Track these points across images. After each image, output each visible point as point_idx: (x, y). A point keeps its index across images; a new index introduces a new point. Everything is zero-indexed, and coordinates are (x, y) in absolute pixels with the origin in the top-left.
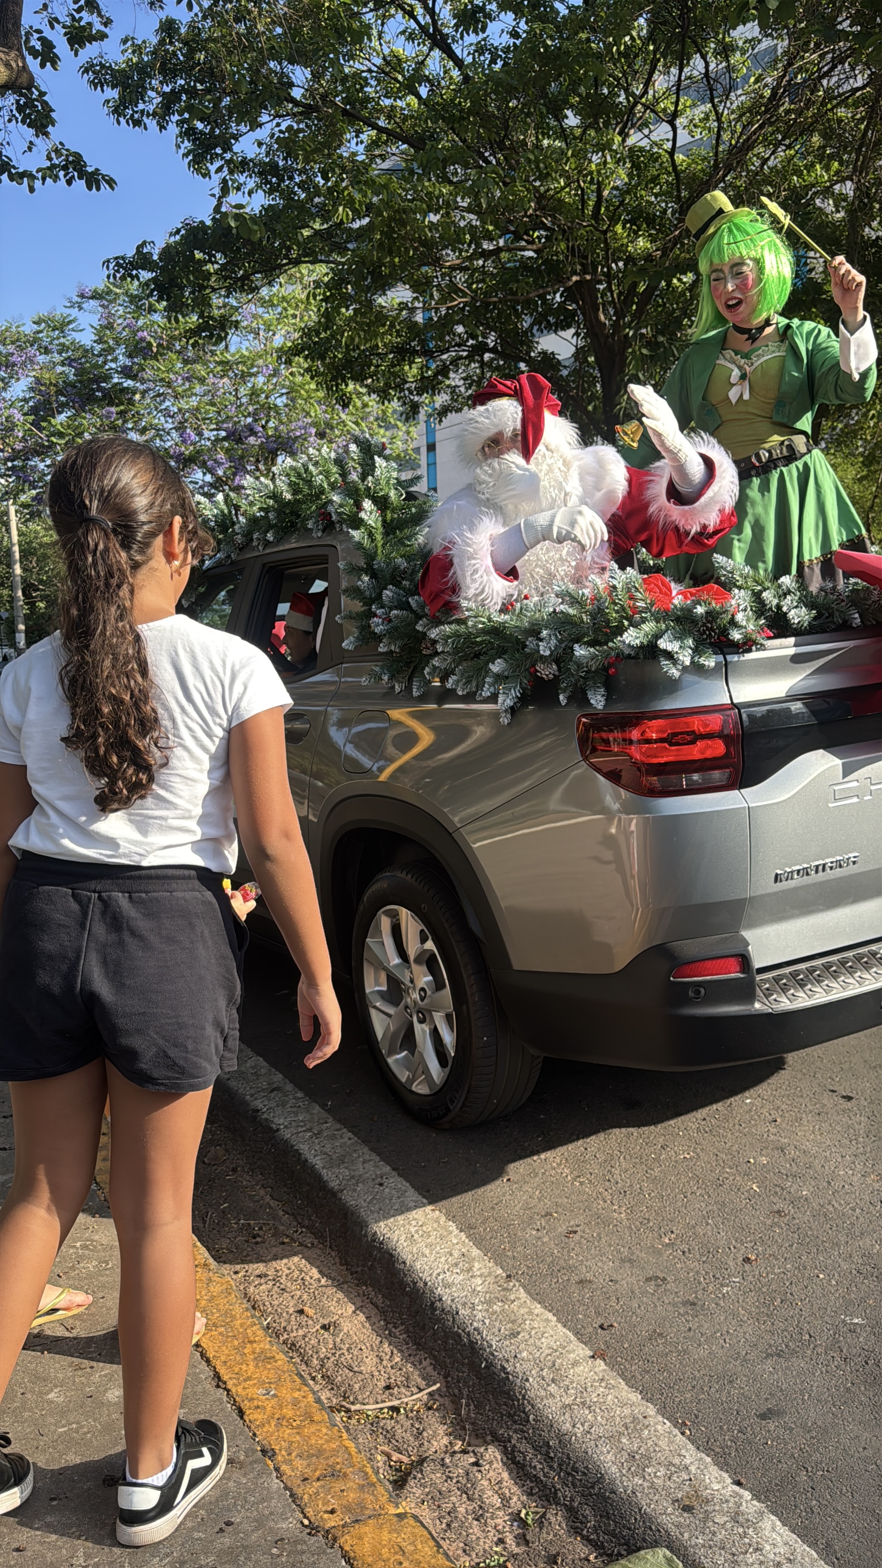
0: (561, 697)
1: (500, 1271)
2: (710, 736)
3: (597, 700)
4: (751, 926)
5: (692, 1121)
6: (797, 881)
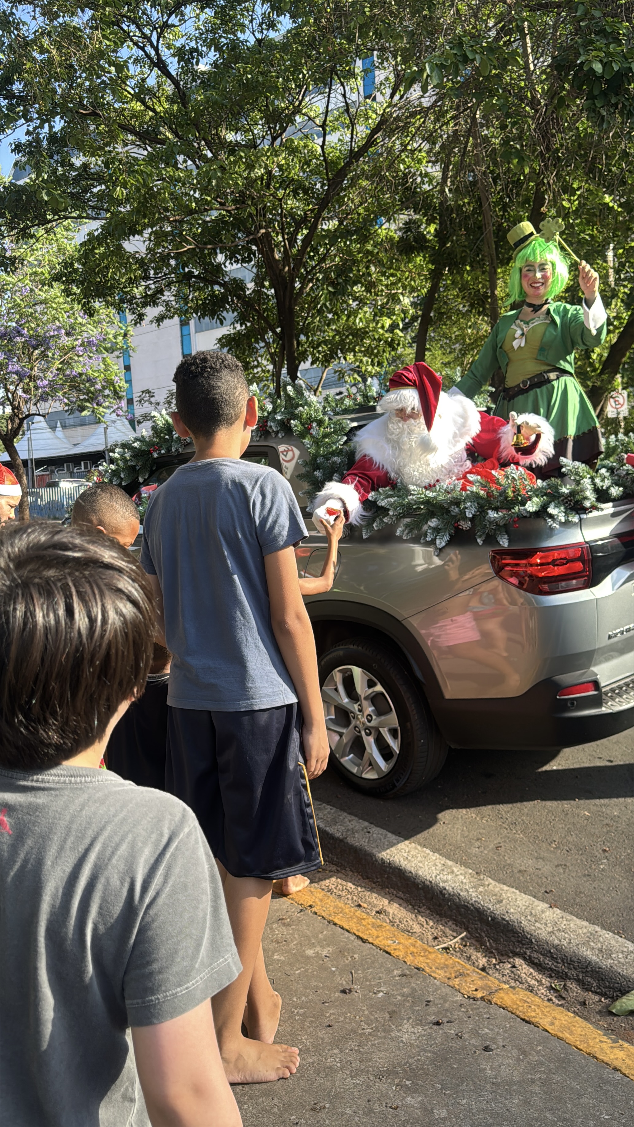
0: (479, 540)
1: (470, 871)
2: (574, 560)
3: (504, 542)
4: (596, 665)
6: (620, 637)
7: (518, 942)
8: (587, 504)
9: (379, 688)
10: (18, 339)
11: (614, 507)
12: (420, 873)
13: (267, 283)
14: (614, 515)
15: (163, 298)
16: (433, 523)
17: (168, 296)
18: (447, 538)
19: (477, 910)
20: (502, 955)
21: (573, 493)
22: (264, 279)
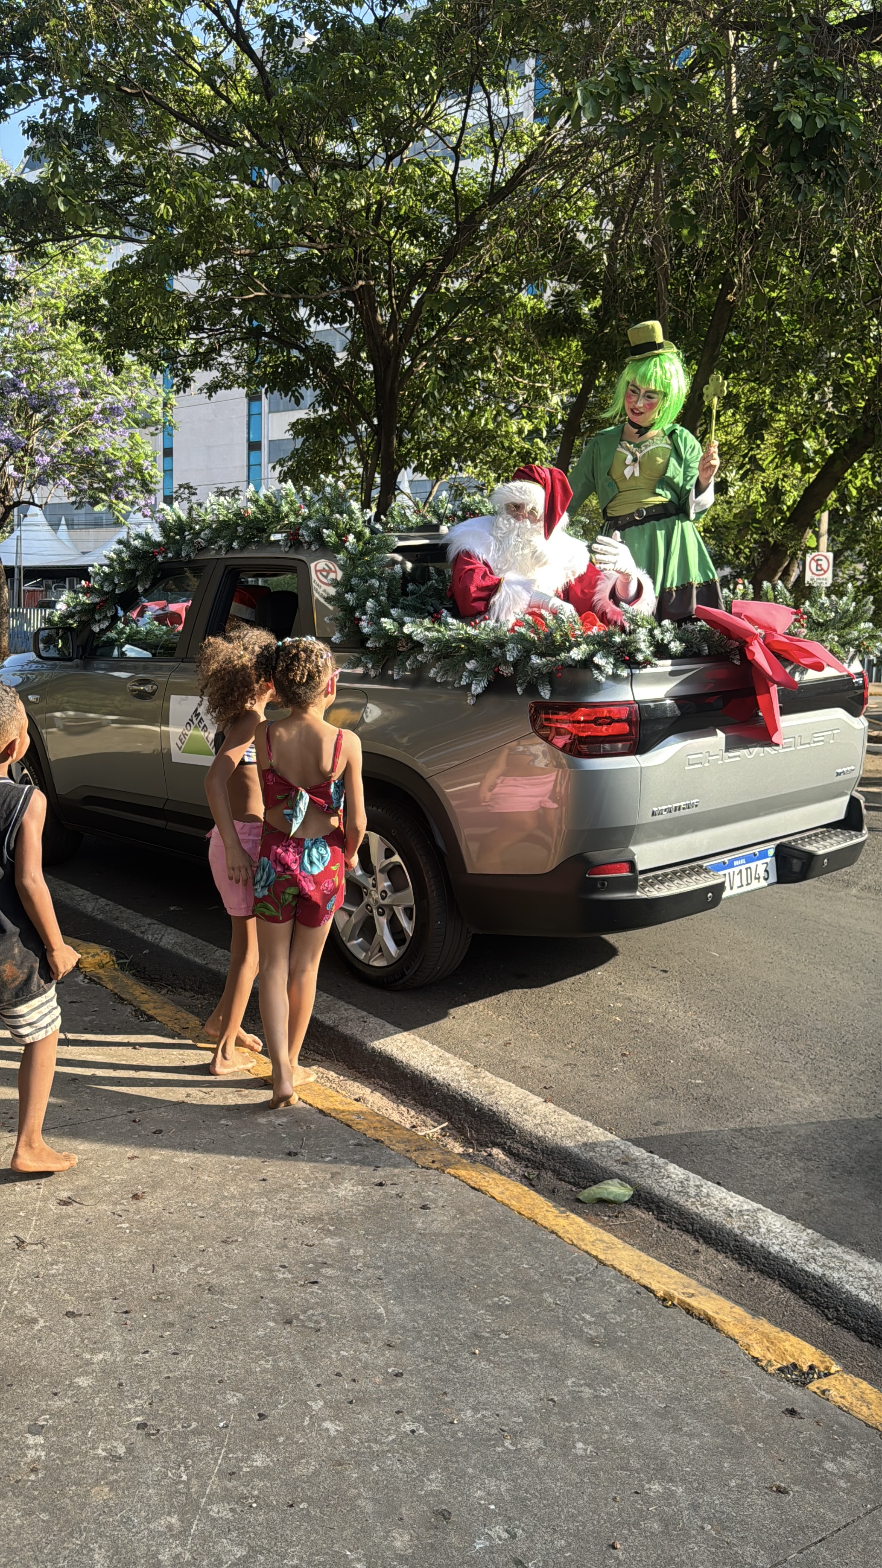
0: (519, 689)
1: (469, 1064)
2: (620, 721)
3: (546, 694)
4: (636, 843)
5: (566, 984)
6: (665, 816)
7: (501, 1132)
8: (640, 657)
9: (397, 858)
10: (14, 395)
11: (672, 665)
12: (412, 1063)
13: (364, 355)
14: (673, 674)
15: (220, 359)
16: (471, 665)
17: (226, 357)
18: (484, 684)
19: (465, 1100)
20: (481, 1146)
21: (624, 644)
22: (361, 349)
